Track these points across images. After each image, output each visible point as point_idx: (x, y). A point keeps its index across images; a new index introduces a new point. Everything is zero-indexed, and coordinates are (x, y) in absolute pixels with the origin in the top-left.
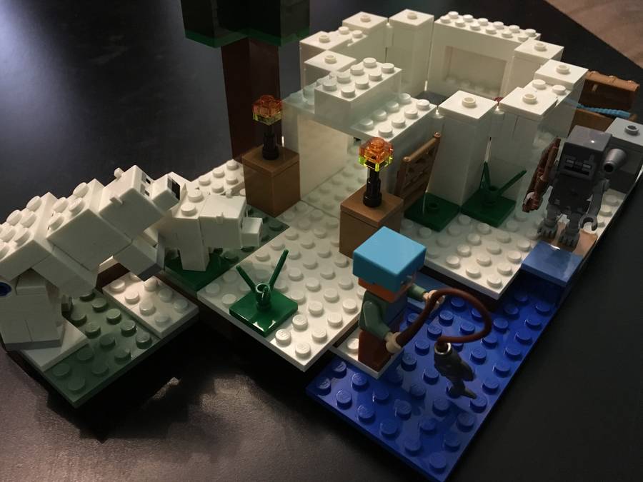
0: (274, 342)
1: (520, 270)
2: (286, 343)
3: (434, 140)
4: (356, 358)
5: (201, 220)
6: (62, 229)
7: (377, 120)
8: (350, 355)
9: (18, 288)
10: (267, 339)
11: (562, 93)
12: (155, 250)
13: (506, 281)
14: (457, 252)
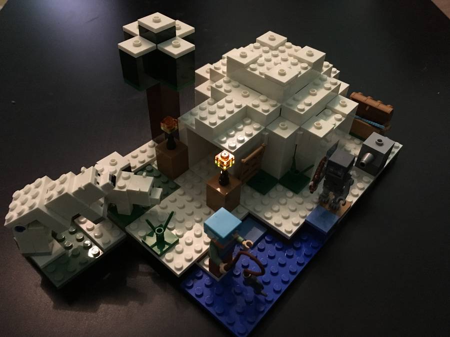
0: (164, 260)
1: (304, 223)
2: (171, 261)
3: (261, 147)
4: (208, 269)
5: (128, 191)
6: (52, 201)
7: (229, 136)
8: (205, 267)
9: (29, 229)
10: (160, 258)
11: (340, 120)
12: (102, 208)
13: (295, 229)
14: (272, 209)
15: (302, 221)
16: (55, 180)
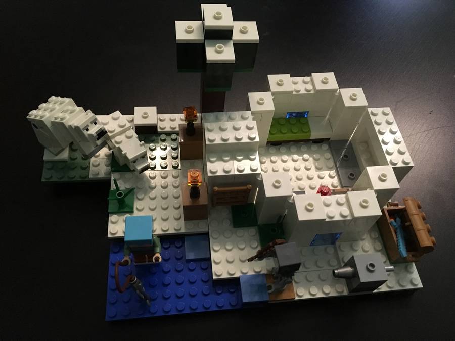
9: (40, 130)
14: (225, 245)
15: (238, 275)
16: (78, 106)
